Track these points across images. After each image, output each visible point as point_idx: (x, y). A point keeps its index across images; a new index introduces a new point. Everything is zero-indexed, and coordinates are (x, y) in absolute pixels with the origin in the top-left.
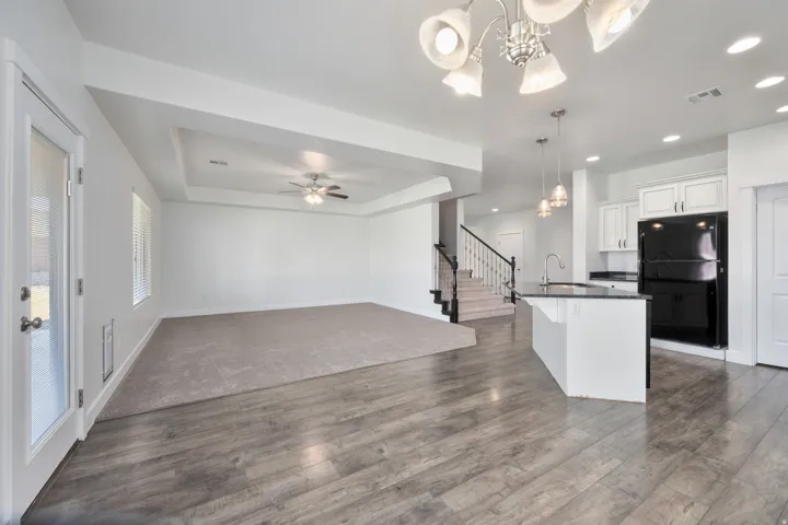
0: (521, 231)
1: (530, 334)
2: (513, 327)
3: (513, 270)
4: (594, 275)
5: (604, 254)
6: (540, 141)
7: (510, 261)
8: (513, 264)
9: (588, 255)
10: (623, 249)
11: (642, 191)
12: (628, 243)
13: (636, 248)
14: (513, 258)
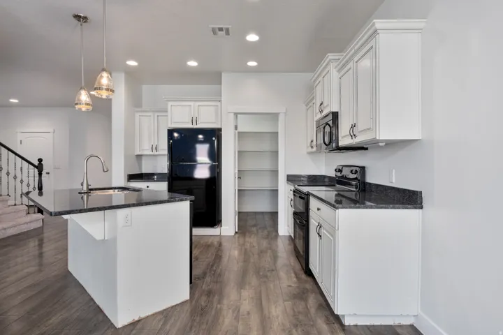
0: (52, 130)
1: (65, 250)
2: (41, 245)
3: (40, 174)
4: (132, 177)
5: (139, 157)
6: (77, 17)
7: (36, 163)
8: (39, 167)
9: (126, 157)
10: (155, 153)
11: (170, 104)
12: (159, 148)
13: (166, 152)
14: (40, 160)
